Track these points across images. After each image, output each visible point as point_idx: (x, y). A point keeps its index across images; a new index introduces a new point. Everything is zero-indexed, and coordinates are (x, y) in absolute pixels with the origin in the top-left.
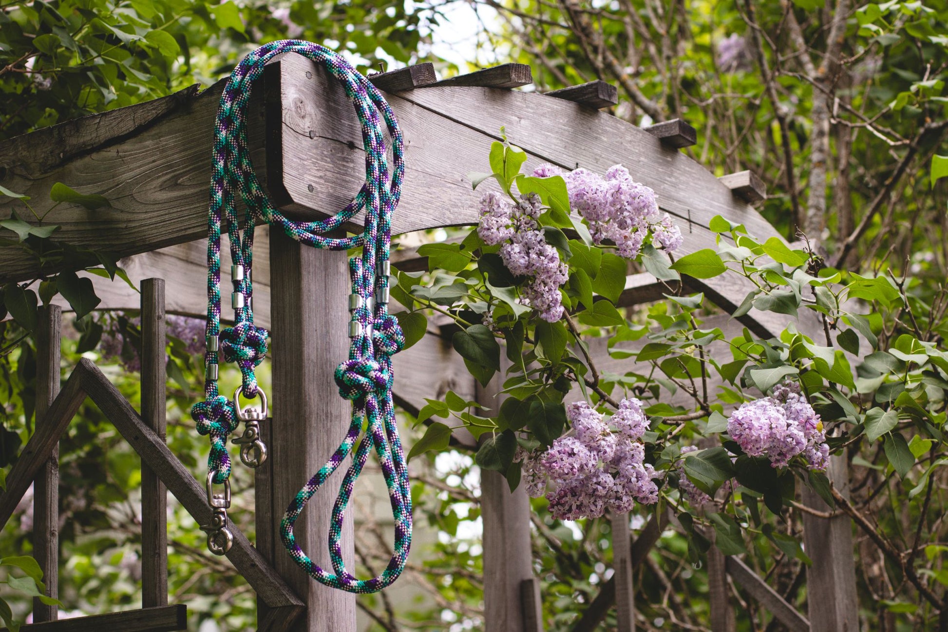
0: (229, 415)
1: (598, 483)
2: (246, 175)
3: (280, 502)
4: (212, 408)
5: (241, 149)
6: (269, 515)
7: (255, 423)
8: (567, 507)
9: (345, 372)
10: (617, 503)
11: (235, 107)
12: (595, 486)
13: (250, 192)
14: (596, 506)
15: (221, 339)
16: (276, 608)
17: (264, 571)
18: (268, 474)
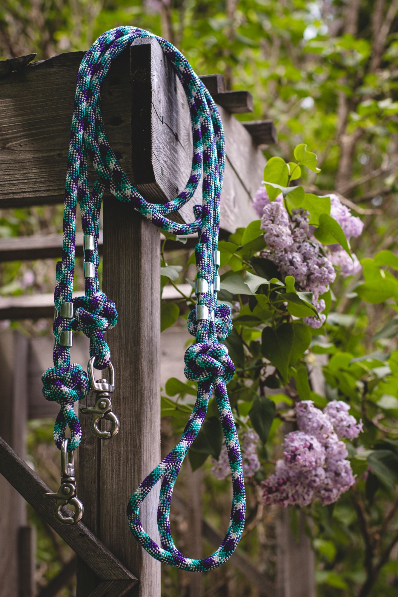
0: (85, 384)
1: (316, 475)
2: (102, 147)
3: (109, 474)
4: (72, 375)
5: (97, 123)
6: (96, 485)
7: (107, 394)
8: (284, 495)
9: (198, 354)
10: (327, 494)
11: (96, 81)
12: (313, 478)
13: (106, 165)
14: (309, 495)
15: (75, 307)
16: (113, 580)
17: (96, 542)
18: (96, 445)
